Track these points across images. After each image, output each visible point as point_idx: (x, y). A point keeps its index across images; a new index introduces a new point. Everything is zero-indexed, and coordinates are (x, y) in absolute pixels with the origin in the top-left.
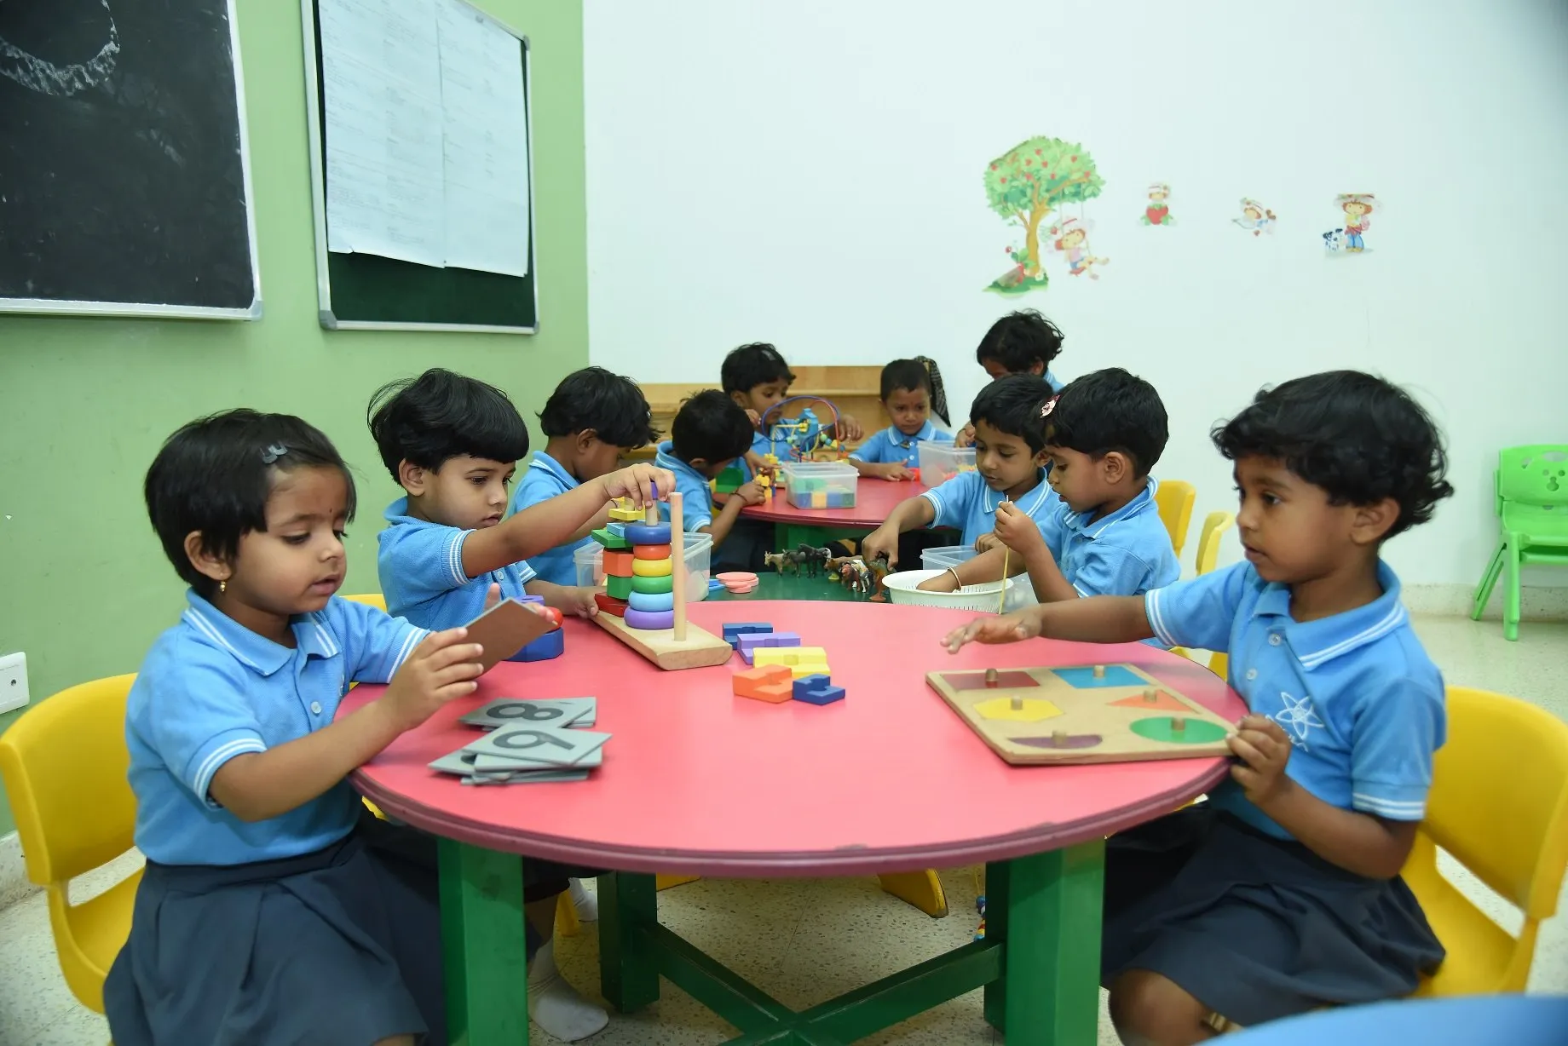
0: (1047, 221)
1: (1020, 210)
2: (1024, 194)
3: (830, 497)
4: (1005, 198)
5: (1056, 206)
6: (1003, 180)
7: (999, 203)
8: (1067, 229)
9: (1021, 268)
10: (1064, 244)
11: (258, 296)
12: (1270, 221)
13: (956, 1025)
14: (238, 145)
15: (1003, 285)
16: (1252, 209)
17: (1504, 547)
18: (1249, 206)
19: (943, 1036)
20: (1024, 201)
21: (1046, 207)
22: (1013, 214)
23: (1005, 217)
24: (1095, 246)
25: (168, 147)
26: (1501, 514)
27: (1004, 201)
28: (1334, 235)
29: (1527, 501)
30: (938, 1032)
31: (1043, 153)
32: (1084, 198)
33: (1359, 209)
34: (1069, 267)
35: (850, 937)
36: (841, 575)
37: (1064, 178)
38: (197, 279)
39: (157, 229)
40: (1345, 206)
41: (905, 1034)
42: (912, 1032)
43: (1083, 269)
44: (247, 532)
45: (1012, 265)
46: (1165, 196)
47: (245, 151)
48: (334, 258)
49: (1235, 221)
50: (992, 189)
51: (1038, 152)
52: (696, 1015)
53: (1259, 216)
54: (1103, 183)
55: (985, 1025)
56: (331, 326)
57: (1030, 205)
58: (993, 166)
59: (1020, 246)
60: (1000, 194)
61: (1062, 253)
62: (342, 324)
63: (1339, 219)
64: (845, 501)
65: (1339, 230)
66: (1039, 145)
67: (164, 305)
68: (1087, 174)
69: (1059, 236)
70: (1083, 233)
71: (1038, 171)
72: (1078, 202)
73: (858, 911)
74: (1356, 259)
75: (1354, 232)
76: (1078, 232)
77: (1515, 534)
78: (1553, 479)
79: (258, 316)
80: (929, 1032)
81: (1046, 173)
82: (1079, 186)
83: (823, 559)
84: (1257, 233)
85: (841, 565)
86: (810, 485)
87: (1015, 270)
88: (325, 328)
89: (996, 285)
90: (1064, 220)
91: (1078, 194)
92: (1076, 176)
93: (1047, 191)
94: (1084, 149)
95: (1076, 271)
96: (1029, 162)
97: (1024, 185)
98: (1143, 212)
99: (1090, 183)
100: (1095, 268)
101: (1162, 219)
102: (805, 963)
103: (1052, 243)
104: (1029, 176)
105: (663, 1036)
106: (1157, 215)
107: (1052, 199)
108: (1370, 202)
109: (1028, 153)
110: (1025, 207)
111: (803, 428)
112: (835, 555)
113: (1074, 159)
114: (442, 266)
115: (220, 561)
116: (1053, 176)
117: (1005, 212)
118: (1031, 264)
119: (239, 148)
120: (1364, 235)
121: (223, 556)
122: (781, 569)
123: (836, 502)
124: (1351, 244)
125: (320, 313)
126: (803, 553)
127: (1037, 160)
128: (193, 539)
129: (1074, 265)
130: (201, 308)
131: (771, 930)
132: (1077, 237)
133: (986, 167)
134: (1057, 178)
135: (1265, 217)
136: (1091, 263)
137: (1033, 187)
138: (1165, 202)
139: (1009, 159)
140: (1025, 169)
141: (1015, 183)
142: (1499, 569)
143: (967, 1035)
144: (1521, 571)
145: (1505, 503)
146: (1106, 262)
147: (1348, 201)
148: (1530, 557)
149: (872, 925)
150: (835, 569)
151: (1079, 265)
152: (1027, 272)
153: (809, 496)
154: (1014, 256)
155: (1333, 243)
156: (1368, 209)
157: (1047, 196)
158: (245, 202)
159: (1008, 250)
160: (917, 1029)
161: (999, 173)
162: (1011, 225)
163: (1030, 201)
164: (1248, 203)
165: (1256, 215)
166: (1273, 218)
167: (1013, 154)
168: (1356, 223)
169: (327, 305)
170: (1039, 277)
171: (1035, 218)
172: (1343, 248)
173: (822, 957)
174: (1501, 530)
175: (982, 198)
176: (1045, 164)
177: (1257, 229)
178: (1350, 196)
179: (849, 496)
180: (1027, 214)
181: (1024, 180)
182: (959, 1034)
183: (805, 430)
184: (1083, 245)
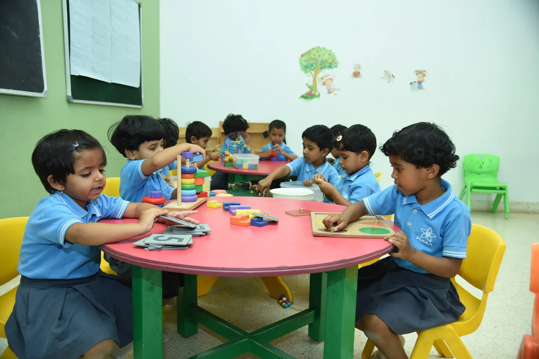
0: (320, 75)
1: (311, 71)
2: (312, 66)
3: (250, 165)
4: (306, 67)
5: (323, 70)
6: (306, 61)
7: (304, 68)
8: (326, 78)
9: (312, 90)
10: (325, 83)
11: (46, 88)
12: (393, 78)
13: (299, 339)
14: (39, 33)
15: (305, 96)
16: (387, 74)
17: (466, 187)
18: (386, 73)
19: (295, 342)
20: (312, 68)
21: (320, 70)
22: (308, 72)
23: (306, 73)
24: (336, 84)
25: (13, 32)
26: (464, 176)
27: (306, 68)
28: (414, 83)
29: (472, 172)
30: (293, 341)
31: (319, 52)
32: (332, 68)
33: (421, 75)
34: (327, 91)
35: (261, 312)
36: (255, 191)
37: (326, 61)
38: (24, 81)
39: (9, 62)
40: (417, 74)
41: (282, 342)
42: (284, 341)
43: (332, 92)
44: (68, 174)
45: (308, 90)
46: (359, 68)
47: (41, 36)
48: (73, 77)
49: (382, 77)
50: (302, 64)
51: (317, 52)
52: (210, 338)
53: (390, 76)
54: (339, 63)
55: (308, 338)
56: (71, 101)
57: (314, 70)
58: (302, 56)
59: (311, 83)
60: (305, 66)
61: (325, 87)
62: (75, 101)
63: (415, 78)
64: (255, 167)
65: (415, 82)
66: (318, 49)
67: (12, 90)
68: (334, 60)
69: (323, 81)
70: (332, 79)
71: (317, 58)
72: (330, 69)
73: (263, 303)
74: (420, 91)
75: (420, 83)
76: (330, 80)
77: (469, 183)
78: (480, 165)
79: (46, 96)
80: (290, 341)
81: (320, 59)
82: (331, 64)
83: (249, 185)
84: (389, 82)
85: (255, 188)
86: (242, 161)
87: (309, 92)
88: (69, 102)
89: (302, 96)
90: (326, 75)
91: (330, 67)
92: (330, 60)
93: (320, 65)
94: (333, 52)
95: (329, 92)
96: (314, 55)
97: (313, 63)
98: (352, 73)
99: (335, 63)
100: (336, 92)
101: (358, 76)
102: (246, 320)
103: (321, 83)
104: (314, 60)
105: (200, 345)
106: (356, 75)
107: (322, 68)
108: (425, 73)
109: (313, 52)
110: (312, 70)
111: (239, 142)
112: (253, 184)
113: (329, 55)
114: (110, 82)
115: (60, 184)
116: (322, 60)
117: (306, 72)
118: (314, 89)
119: (39, 35)
120: (423, 84)
121: (61, 182)
122: (234, 189)
123: (251, 167)
124: (419, 87)
125: (67, 97)
126: (242, 184)
127: (317, 55)
128: (50, 177)
129: (329, 90)
130: (25, 92)
131: (234, 310)
132: (330, 81)
133: (299, 56)
134: (324, 61)
135: (391, 76)
136: (334, 90)
137: (315, 64)
138: (359, 70)
139: (308, 53)
140: (313, 57)
141: (309, 62)
142: (464, 194)
143: (303, 341)
144: (471, 194)
145: (465, 173)
146: (339, 89)
147: (418, 72)
148: (474, 190)
149: (268, 308)
150: (253, 189)
151: (331, 91)
152: (313, 92)
153: (242, 165)
154: (309, 87)
155: (413, 86)
156: (424, 75)
157: (320, 67)
158: (41, 54)
159: (307, 85)
160: (286, 340)
161: (305, 58)
162: (307, 76)
163: (315, 68)
164: (386, 72)
165: (388, 76)
166: (394, 77)
167: (309, 52)
168: (420, 80)
169: (70, 94)
170: (317, 94)
171: (316, 74)
172: (416, 88)
173: (252, 318)
174: (464, 182)
175: (298, 67)
176: (320, 56)
177: (389, 80)
178: (419, 71)
179: (256, 165)
180: (313, 72)
181: (312, 61)
182: (300, 341)
183: (239, 143)
184: (332, 84)
